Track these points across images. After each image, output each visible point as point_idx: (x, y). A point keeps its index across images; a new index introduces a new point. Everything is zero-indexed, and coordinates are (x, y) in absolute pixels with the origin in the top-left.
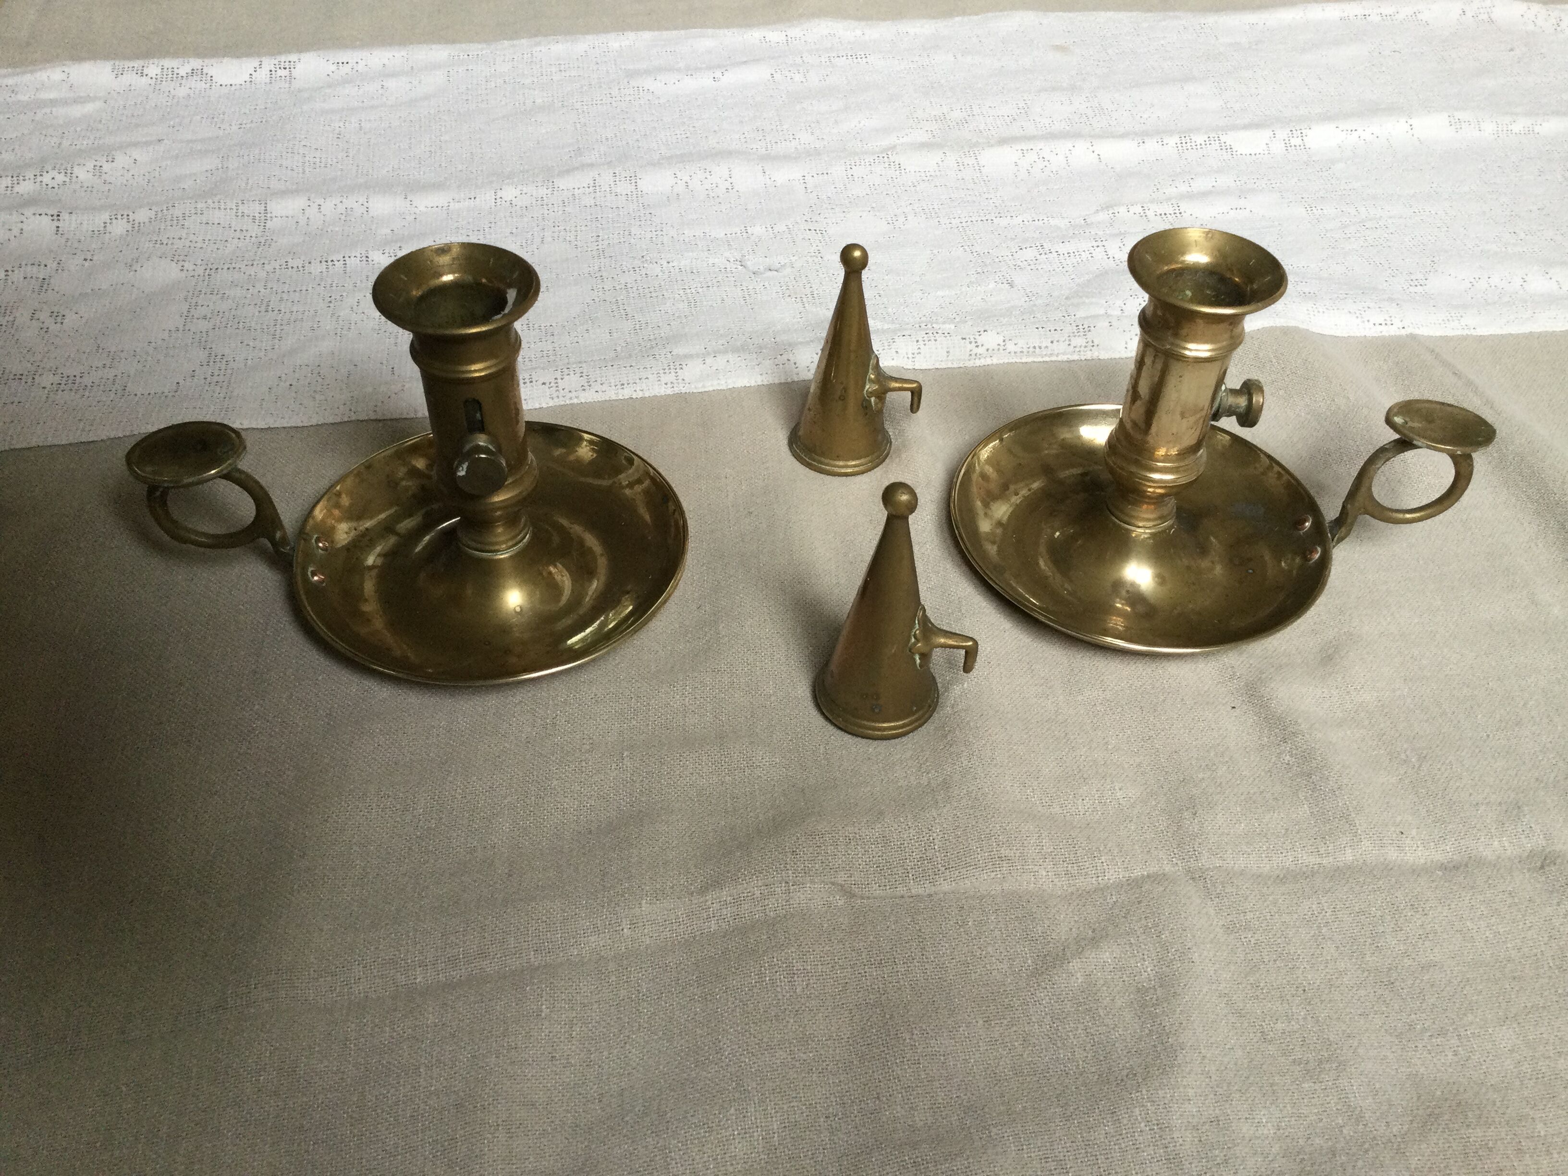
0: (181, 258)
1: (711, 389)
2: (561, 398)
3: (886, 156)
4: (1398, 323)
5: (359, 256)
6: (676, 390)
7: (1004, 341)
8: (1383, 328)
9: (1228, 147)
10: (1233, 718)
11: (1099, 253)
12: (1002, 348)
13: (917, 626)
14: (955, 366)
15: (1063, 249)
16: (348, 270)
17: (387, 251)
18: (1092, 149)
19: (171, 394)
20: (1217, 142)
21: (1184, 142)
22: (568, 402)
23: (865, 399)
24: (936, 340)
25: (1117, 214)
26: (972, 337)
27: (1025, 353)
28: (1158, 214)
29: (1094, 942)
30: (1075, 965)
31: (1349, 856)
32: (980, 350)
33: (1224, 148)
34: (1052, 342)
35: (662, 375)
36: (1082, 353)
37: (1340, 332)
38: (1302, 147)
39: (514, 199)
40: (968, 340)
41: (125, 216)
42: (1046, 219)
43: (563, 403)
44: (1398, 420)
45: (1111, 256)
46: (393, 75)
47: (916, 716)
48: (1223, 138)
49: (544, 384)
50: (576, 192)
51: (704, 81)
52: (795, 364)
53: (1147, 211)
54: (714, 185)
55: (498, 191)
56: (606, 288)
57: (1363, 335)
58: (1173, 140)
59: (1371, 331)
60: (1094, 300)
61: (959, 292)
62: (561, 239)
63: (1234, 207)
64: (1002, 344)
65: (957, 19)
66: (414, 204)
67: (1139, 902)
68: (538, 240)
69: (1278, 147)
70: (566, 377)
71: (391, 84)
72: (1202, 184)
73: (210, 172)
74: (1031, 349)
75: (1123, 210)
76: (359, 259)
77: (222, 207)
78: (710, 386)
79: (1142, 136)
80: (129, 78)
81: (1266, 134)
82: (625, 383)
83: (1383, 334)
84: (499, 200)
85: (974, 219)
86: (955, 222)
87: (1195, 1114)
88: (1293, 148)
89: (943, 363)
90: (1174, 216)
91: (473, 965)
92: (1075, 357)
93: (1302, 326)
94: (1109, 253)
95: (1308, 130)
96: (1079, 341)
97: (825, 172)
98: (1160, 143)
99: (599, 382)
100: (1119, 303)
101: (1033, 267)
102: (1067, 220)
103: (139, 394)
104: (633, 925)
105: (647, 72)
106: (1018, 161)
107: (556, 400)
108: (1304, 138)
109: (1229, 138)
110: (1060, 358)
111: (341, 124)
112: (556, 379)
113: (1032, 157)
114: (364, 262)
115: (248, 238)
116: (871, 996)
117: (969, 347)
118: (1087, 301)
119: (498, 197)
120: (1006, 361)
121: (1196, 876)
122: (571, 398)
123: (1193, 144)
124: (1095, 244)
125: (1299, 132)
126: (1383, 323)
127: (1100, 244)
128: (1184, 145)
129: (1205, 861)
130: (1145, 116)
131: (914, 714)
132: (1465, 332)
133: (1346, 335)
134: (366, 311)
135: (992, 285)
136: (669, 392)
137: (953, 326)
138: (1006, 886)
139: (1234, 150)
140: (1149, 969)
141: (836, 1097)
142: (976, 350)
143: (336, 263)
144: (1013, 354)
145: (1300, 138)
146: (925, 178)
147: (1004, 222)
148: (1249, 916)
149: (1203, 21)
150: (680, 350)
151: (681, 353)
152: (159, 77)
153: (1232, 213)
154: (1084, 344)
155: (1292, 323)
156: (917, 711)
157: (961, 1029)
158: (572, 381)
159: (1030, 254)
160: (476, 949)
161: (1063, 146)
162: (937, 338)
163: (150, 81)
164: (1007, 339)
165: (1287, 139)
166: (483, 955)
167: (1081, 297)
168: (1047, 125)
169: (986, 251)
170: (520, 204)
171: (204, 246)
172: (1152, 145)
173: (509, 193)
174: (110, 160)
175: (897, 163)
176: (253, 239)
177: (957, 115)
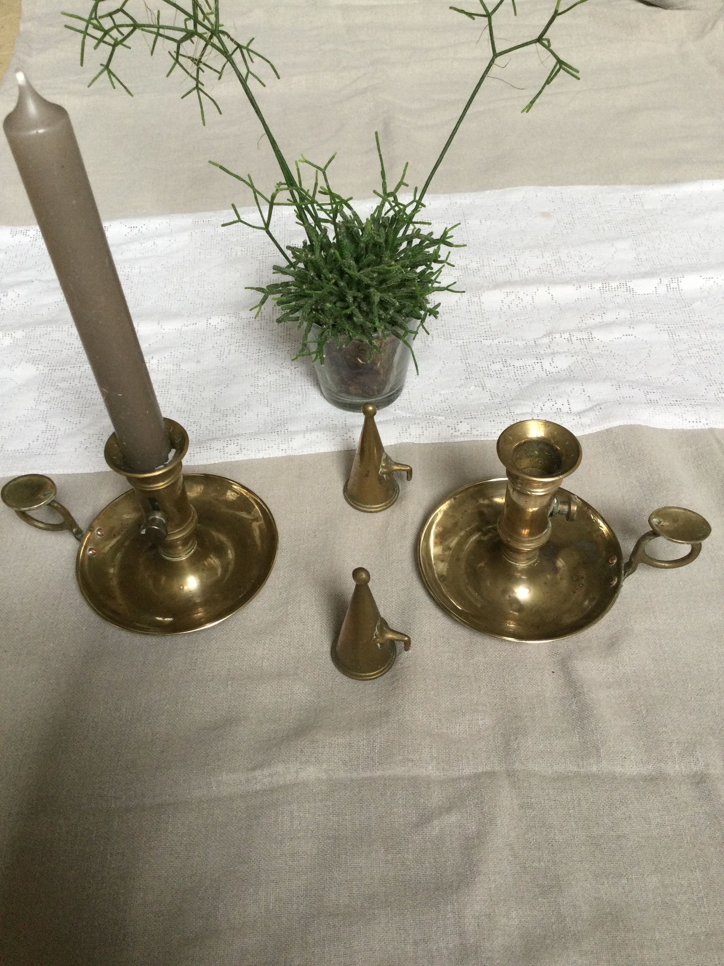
0: (38, 362)
1: (306, 453)
2: (226, 458)
4: (703, 421)
6: (288, 454)
7: (471, 428)
8: (695, 424)
9: (631, 290)
10: (552, 679)
11: (538, 367)
12: (469, 432)
13: (377, 631)
14: (443, 441)
15: (517, 364)
18: (548, 291)
19: (25, 451)
20: (625, 286)
21: (604, 286)
22: (229, 460)
23: (379, 476)
24: (433, 427)
25: (554, 339)
26: (453, 426)
27: (483, 435)
28: (578, 339)
29: (449, 810)
30: (436, 822)
31: (594, 769)
32: (457, 434)
33: (628, 290)
35: (280, 445)
37: (669, 427)
38: (677, 289)
39: (217, 325)
40: (451, 428)
41: (10, 335)
42: (512, 341)
44: (655, 520)
46: (160, 236)
47: (381, 670)
48: (629, 284)
49: (218, 450)
52: (353, 439)
53: (572, 337)
55: (209, 320)
56: (260, 385)
57: (682, 428)
58: (598, 286)
59: (687, 426)
60: (526, 402)
61: (453, 391)
62: (239, 351)
63: (625, 334)
64: (470, 430)
65: (487, 192)
66: (163, 327)
68: (227, 351)
69: (662, 290)
70: (229, 446)
71: (159, 241)
72: (609, 317)
73: (56, 303)
77: (61, 330)
78: (306, 451)
79: (581, 281)
80: (20, 238)
81: (655, 281)
82: (260, 449)
83: (695, 428)
84: (209, 325)
85: (471, 340)
86: (460, 342)
87: (479, 910)
88: (672, 290)
89: (436, 440)
90: (588, 340)
93: (643, 424)
94: (543, 367)
95: (682, 278)
98: (590, 287)
99: (246, 449)
100: (541, 405)
101: (498, 375)
102: (524, 342)
103: (9, 450)
106: (503, 299)
107: (223, 459)
108: (679, 283)
109: (632, 284)
111: (130, 269)
112: (224, 447)
113: (512, 296)
115: (73, 349)
116: (331, 832)
117: (451, 431)
118: (522, 403)
119: (208, 323)
121: (510, 774)
122: (231, 458)
123: (610, 288)
124: (536, 361)
125: (676, 279)
126: (695, 421)
127: (539, 361)
128: (604, 288)
129: (517, 766)
130: (586, 266)
131: (379, 669)
133: (671, 429)
135: (473, 388)
136: (284, 455)
137: (443, 418)
138: (411, 774)
139: (635, 292)
140: (473, 827)
141: (304, 886)
142: (455, 433)
144: (475, 436)
145: (677, 283)
146: (448, 311)
147: (488, 343)
149: (636, 194)
150: (292, 428)
151: (292, 430)
152: (35, 236)
153: (623, 338)
155: (638, 423)
156: (381, 668)
157: (372, 854)
158: (232, 448)
159: (497, 366)
161: (531, 289)
162: (434, 426)
163: (30, 239)
164: (473, 427)
165: (668, 284)
167: (520, 400)
168: (526, 273)
169: (474, 363)
170: (220, 328)
171: (50, 355)
172: (585, 289)
174: (5, 295)
176: (76, 349)
177: (474, 265)
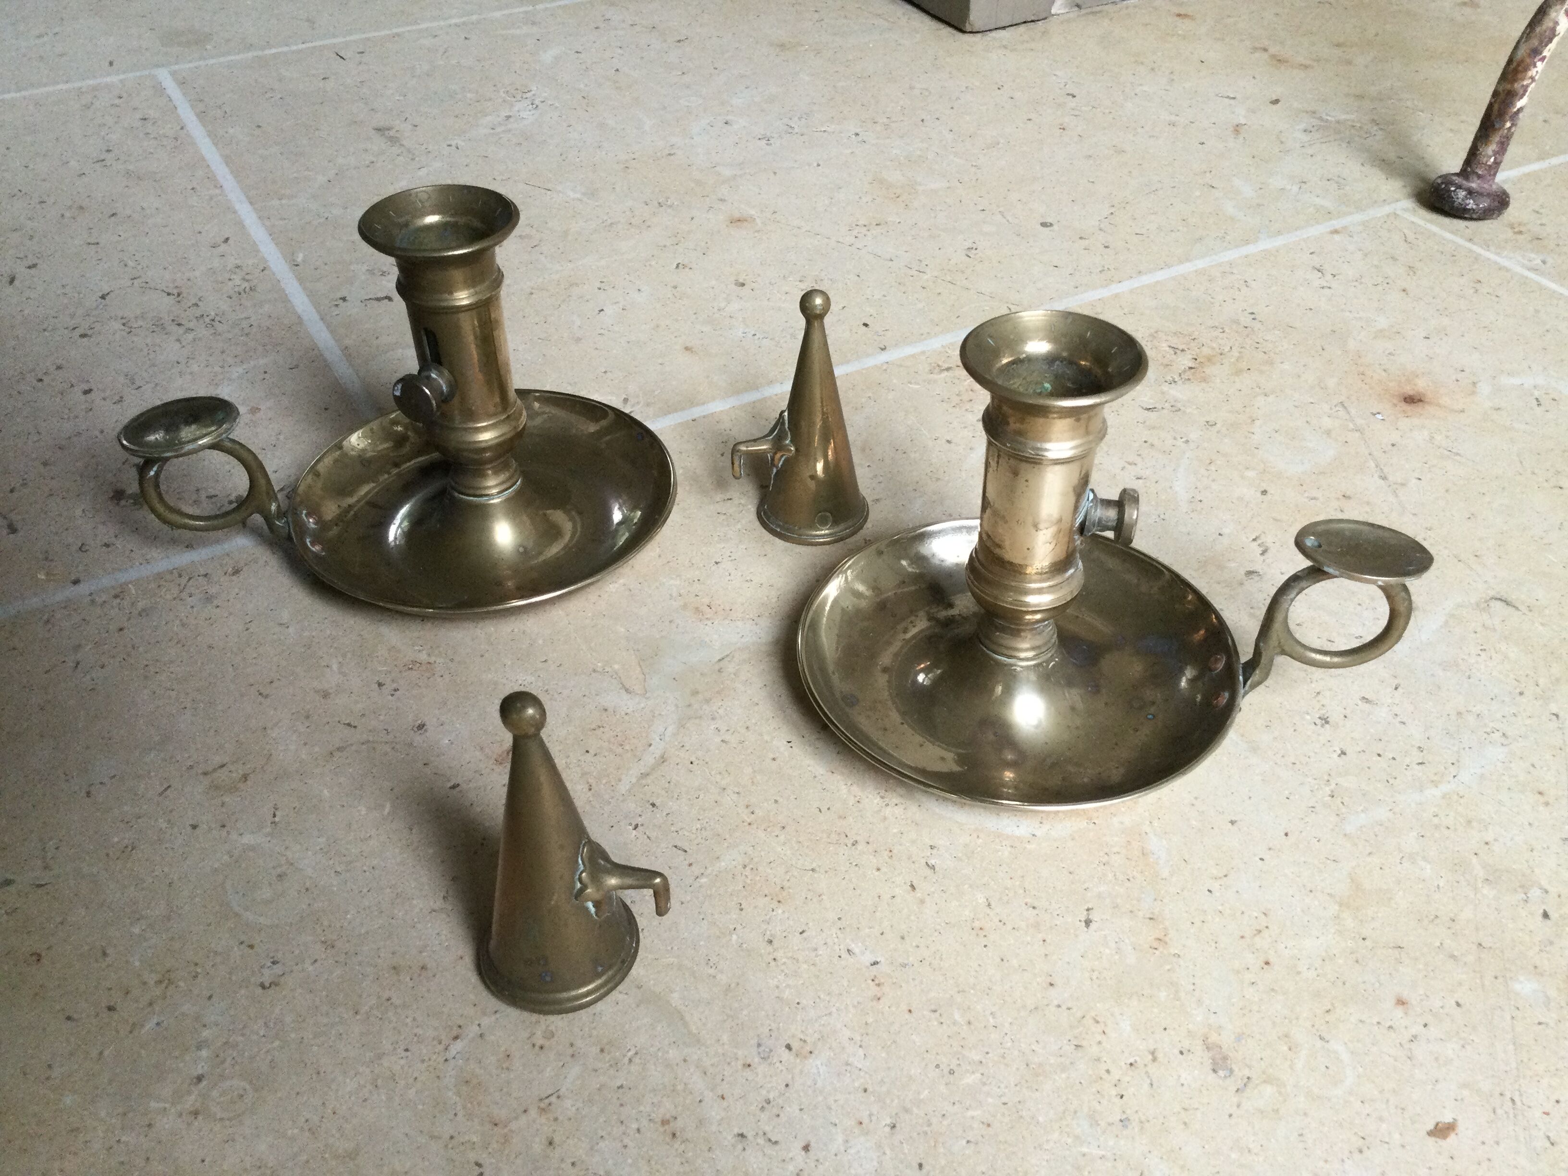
13: (582, 868)
44: (1310, 541)
47: (604, 978)
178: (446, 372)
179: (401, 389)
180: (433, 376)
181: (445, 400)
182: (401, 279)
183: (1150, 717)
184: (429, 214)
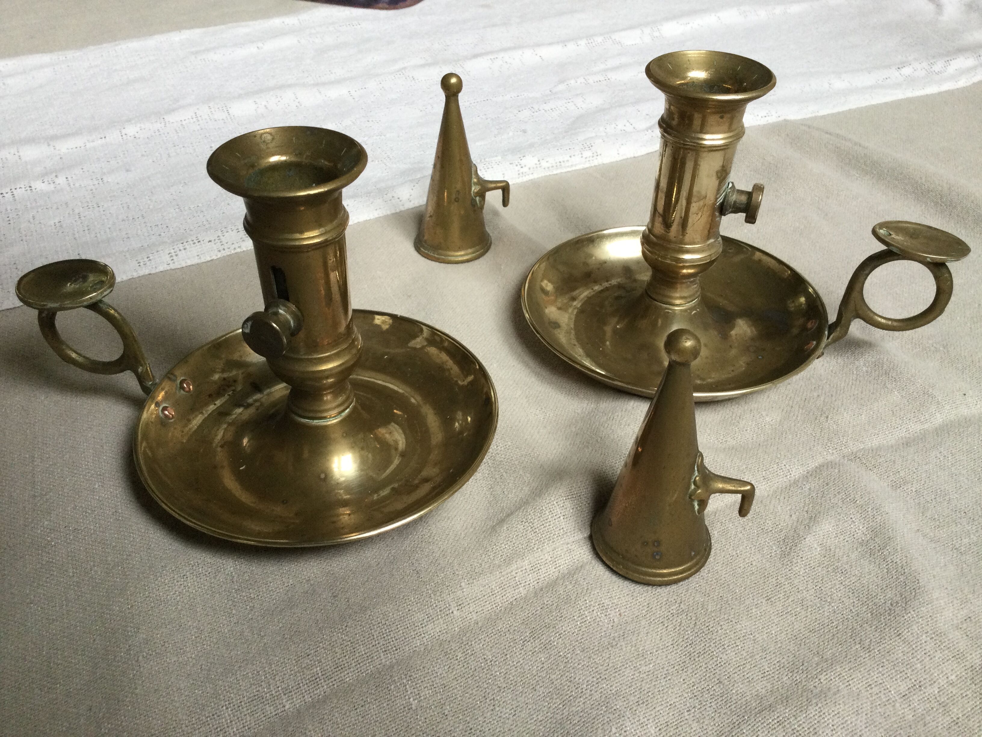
2: (227, 250)
3: (401, 74)
5: (23, 186)
7: (539, 161)
9: (618, 42)
11: (571, 106)
12: (538, 166)
13: (696, 473)
15: (547, 107)
16: (16, 197)
17: (46, 180)
18: (534, 53)
20: (610, 40)
21: (589, 42)
22: (233, 252)
23: (473, 199)
25: (570, 85)
26: (516, 162)
27: (555, 167)
28: (596, 82)
29: (813, 520)
34: (570, 157)
36: (591, 162)
39: (136, 134)
43: (229, 253)
44: (882, 231)
45: (579, 107)
47: (694, 561)
48: (613, 37)
49: (210, 241)
50: (184, 123)
51: (252, 49)
54: (287, 105)
55: (122, 130)
57: (757, 124)
58: (583, 42)
64: (538, 163)
66: (57, 148)
67: (827, 484)
69: (647, 39)
70: (226, 234)
72: (613, 62)
74: (558, 164)
75: (573, 82)
76: (23, 189)
79: (564, 42)
81: (638, 32)
84: (124, 136)
88: (656, 38)
90: (606, 81)
91: (333, 679)
92: (587, 165)
95: (660, 27)
96: (587, 154)
97: (363, 88)
98: (576, 45)
101: (532, 120)
102: (539, 93)
104: (460, 606)
105: (208, 50)
106: (491, 65)
107: (223, 252)
108: (661, 31)
109: (616, 36)
110: (578, 168)
113: (498, 62)
114: (29, 191)
117: (517, 168)
119: (123, 134)
120: (543, 175)
122: (235, 249)
123: (596, 43)
124: (566, 102)
125: (656, 29)
127: (569, 101)
130: (558, 33)
131: (692, 559)
132: (813, 115)
134: (42, 221)
137: (501, 156)
139: (622, 43)
140: (861, 528)
142: (522, 170)
143: (5, 195)
144: (547, 169)
147: (500, 98)
148: (902, 474)
154: (592, 155)
156: (695, 556)
158: (232, 236)
159: (527, 113)
160: (331, 665)
161: (515, 54)
162: (494, 166)
164: (541, 159)
165: (651, 33)
166: (339, 667)
167: (576, 129)
168: (499, 44)
170: (142, 136)
172: (571, 46)
173: (131, 130)
175: (411, 76)
178: (293, 307)
179: (251, 327)
180: (281, 311)
181: (293, 333)
182: (249, 218)
183: (760, 357)
184: (273, 155)
